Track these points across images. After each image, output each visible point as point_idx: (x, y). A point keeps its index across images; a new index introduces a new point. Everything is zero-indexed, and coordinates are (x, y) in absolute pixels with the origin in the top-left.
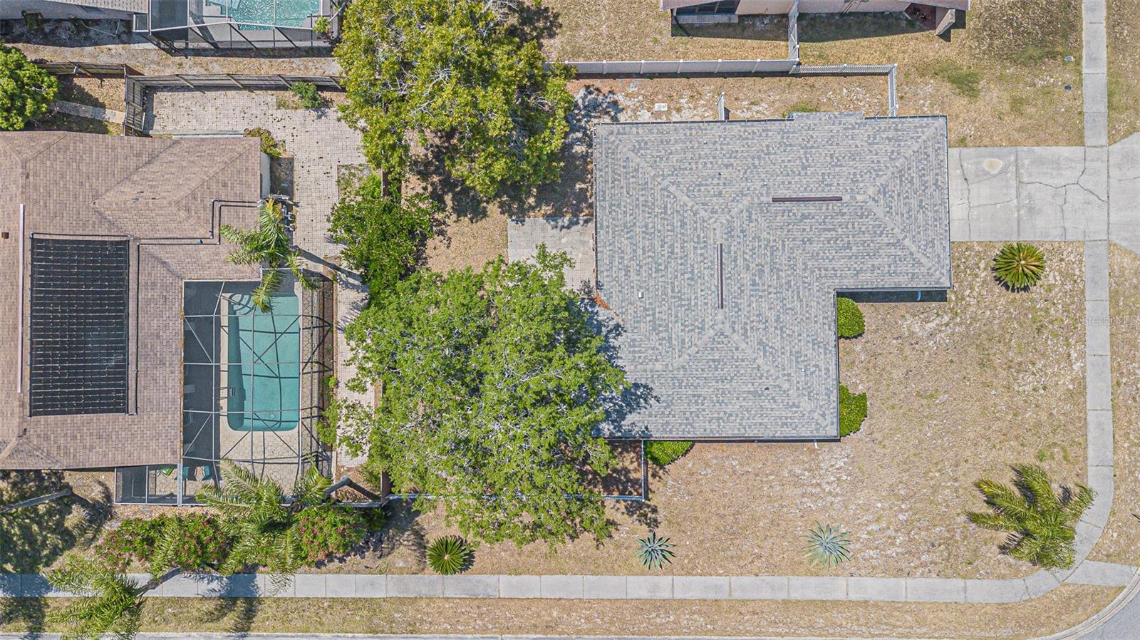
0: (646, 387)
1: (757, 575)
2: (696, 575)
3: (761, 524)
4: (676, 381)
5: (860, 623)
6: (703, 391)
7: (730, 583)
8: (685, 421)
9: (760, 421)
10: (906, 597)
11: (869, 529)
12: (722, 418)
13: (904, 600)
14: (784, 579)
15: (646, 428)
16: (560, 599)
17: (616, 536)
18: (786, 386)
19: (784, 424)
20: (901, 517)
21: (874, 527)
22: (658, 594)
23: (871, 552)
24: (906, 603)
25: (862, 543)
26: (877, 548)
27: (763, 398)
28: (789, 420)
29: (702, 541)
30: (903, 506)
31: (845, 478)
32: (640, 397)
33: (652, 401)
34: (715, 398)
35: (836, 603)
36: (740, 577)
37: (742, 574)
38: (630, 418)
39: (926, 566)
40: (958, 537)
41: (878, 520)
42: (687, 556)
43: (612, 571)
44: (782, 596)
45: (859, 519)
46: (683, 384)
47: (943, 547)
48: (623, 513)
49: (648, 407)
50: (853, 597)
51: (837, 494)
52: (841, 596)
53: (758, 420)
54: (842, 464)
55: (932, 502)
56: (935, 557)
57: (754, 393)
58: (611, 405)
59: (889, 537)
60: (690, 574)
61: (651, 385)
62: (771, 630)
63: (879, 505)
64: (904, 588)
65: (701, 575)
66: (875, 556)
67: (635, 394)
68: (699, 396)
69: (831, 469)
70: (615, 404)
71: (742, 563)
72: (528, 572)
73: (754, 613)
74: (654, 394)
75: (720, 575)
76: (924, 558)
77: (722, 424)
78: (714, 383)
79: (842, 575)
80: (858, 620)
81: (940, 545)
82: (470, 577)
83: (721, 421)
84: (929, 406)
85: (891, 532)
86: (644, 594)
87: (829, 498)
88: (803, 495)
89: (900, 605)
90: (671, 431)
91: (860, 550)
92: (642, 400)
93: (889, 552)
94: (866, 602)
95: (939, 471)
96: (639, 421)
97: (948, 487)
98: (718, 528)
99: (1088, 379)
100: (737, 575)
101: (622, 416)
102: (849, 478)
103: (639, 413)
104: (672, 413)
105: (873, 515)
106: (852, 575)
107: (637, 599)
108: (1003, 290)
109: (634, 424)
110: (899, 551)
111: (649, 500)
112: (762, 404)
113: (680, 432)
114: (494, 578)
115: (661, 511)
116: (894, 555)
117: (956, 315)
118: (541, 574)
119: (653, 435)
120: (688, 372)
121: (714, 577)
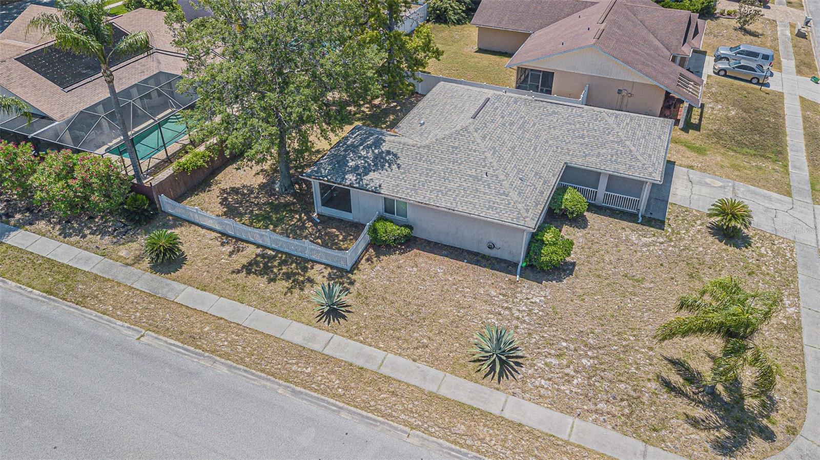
0: (395, 155)
1: (414, 360)
2: (355, 340)
3: (441, 321)
4: (418, 156)
5: (507, 445)
6: (435, 167)
7: (385, 358)
8: (412, 187)
9: (472, 200)
10: (570, 435)
11: (548, 360)
12: (441, 191)
13: (565, 438)
14: (441, 374)
15: (380, 186)
16: (221, 318)
17: (306, 291)
18: (502, 177)
19: (490, 207)
20: (584, 361)
21: (554, 361)
22: (310, 344)
23: (543, 382)
24: (567, 443)
25: (536, 370)
26: (550, 379)
27: (481, 183)
28: (496, 205)
29: (379, 317)
30: (590, 353)
31: (536, 311)
32: (387, 161)
33: (394, 167)
34: (443, 175)
35: (485, 414)
36: (397, 357)
37: (400, 354)
38: (372, 175)
39: (602, 414)
40: (645, 399)
41: (559, 356)
42: (358, 323)
43: (284, 314)
44: (431, 387)
45: (539, 348)
46: (423, 159)
47: (625, 403)
48: (324, 277)
49: (389, 170)
50: (507, 414)
51: (524, 321)
52: (496, 411)
53: (469, 199)
54: (538, 301)
55: (620, 359)
56: (615, 410)
57: (475, 178)
58: (363, 162)
59: (567, 375)
60: (351, 338)
61: (399, 155)
62: (403, 416)
63: (564, 344)
65: (361, 342)
66: (546, 386)
67: (384, 159)
68: (431, 170)
69: (525, 301)
70: (366, 162)
71: (405, 346)
72: (213, 291)
73: (393, 393)
74: (398, 161)
75: (380, 348)
77: (440, 196)
78: (446, 163)
79: (503, 391)
80: (504, 441)
81: (622, 400)
82: (164, 280)
83: (440, 193)
84: (634, 286)
86: (298, 340)
87: (515, 322)
88: (490, 312)
90: (398, 192)
91: (532, 376)
92: (387, 164)
93: (562, 388)
94: (520, 425)
95: (634, 336)
96: (377, 179)
97: (642, 353)
98: (399, 312)
99: (804, 324)
100: (396, 354)
101: (367, 171)
102: (541, 313)
103: (380, 173)
104: (406, 178)
105: (555, 350)
106: (514, 394)
107: (288, 342)
108: (717, 241)
109: (372, 179)
110: (574, 390)
111: (352, 274)
112: (479, 187)
113: (404, 195)
114: (183, 286)
115: (357, 285)
116: (568, 392)
117: (671, 240)
118: (222, 296)
119: (382, 192)
120: (430, 151)
121: (372, 348)
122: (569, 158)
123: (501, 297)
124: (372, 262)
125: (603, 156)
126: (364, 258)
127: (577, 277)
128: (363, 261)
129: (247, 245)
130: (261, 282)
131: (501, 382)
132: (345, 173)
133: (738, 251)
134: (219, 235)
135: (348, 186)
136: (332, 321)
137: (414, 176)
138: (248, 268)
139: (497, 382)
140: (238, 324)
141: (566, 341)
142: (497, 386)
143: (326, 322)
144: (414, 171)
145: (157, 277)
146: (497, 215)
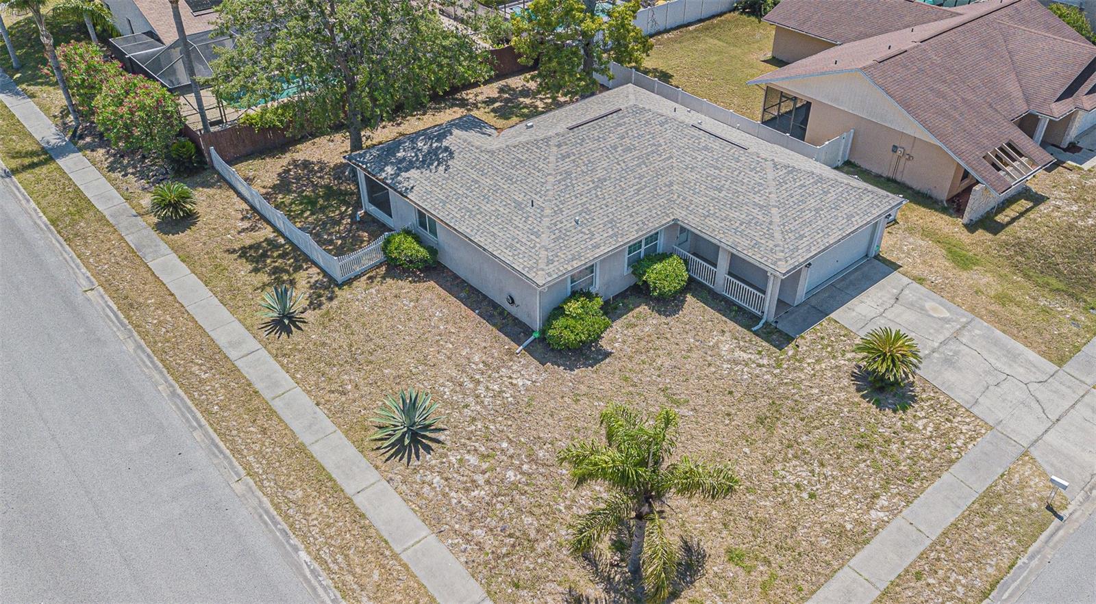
0: (451, 153)
1: (318, 404)
2: (277, 360)
3: (387, 371)
4: (475, 161)
5: (327, 531)
6: (485, 181)
7: (290, 390)
9: (496, 232)
10: (405, 550)
11: (467, 457)
12: (472, 211)
13: (398, 549)
14: (332, 427)
15: (413, 187)
16: (172, 295)
18: (548, 212)
19: (510, 246)
20: (510, 473)
21: (473, 460)
22: (230, 349)
23: (437, 479)
24: (395, 556)
25: (443, 463)
26: (447, 479)
27: (520, 212)
28: (518, 245)
29: (324, 344)
30: (526, 466)
31: (507, 395)
32: (438, 159)
33: (442, 168)
35: (337, 489)
36: (304, 394)
37: (309, 392)
38: (413, 173)
39: (468, 542)
40: (540, 547)
41: (485, 456)
42: (297, 344)
43: (235, 310)
44: (305, 438)
45: (470, 439)
46: (478, 166)
47: (511, 540)
48: (309, 282)
49: (434, 171)
50: (359, 500)
51: (483, 401)
52: (350, 490)
53: (495, 229)
54: (521, 384)
56: (490, 543)
57: (519, 205)
58: (413, 155)
59: (473, 481)
60: (276, 357)
61: (456, 155)
62: (251, 458)
63: (505, 445)
64: (417, 540)
65: (282, 365)
66: (435, 485)
67: (438, 156)
68: (477, 183)
69: (505, 379)
71: (324, 384)
72: (192, 264)
73: (264, 431)
74: (450, 163)
75: (294, 377)
76: (479, 533)
79: (381, 472)
80: (329, 526)
81: (510, 536)
82: (158, 240)
83: (468, 214)
85: (480, 479)
86: (223, 341)
87: (470, 399)
88: (451, 379)
89: (387, 553)
90: (425, 201)
91: (430, 468)
92: (436, 163)
93: (453, 494)
94: (362, 516)
96: (415, 179)
98: (351, 346)
99: (878, 538)
100: (305, 390)
101: (411, 166)
102: (510, 399)
103: (422, 172)
104: (444, 186)
105: (487, 448)
106: (390, 481)
107: (212, 340)
108: (853, 388)
109: (408, 178)
110: (463, 502)
111: (339, 289)
112: (514, 218)
113: (430, 206)
114: (169, 251)
115: (335, 303)
116: (454, 501)
117: (779, 366)
119: (409, 196)
120: (491, 159)
121: (287, 376)
122: (684, 213)
123: (481, 366)
124: (373, 282)
125: (730, 221)
126: (368, 275)
127: (596, 371)
128: (364, 278)
130: (243, 269)
131: (389, 462)
132: (386, 164)
133: (874, 409)
134: (249, 208)
136: (273, 333)
137: (455, 185)
139: (384, 459)
140: (182, 306)
141: (510, 441)
142: (379, 463)
143: (267, 333)
144: (459, 179)
145: (154, 234)
146: (511, 259)
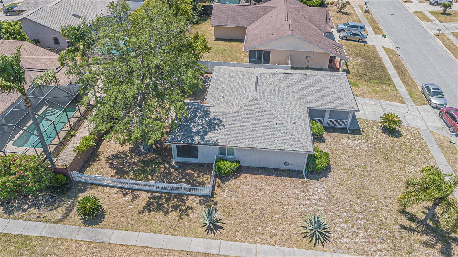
0: (219, 120)
1: (273, 245)
2: (235, 241)
3: (277, 216)
4: (233, 118)
6: (246, 124)
7: (256, 248)
8: (236, 138)
9: (273, 141)
11: (342, 226)
12: (254, 138)
14: (291, 250)
15: (217, 140)
16: (147, 247)
17: (191, 216)
18: (285, 124)
19: (285, 144)
20: (359, 221)
21: (344, 226)
22: (209, 250)
23: (345, 240)
25: (338, 233)
26: (348, 237)
27: (274, 129)
28: (288, 142)
29: (241, 222)
30: (360, 216)
31: (323, 198)
32: (216, 124)
34: (251, 128)
37: (264, 244)
38: (210, 135)
39: (382, 251)
40: (397, 236)
41: (346, 222)
42: (231, 230)
43: (184, 234)
45: (334, 220)
46: (237, 120)
47: (389, 241)
48: (197, 203)
49: (219, 130)
51: (320, 205)
53: (272, 140)
54: (321, 191)
55: (375, 216)
56: (386, 247)
57: (271, 127)
58: (201, 127)
59: (355, 232)
60: (232, 240)
61: (222, 119)
63: (345, 214)
65: (239, 241)
66: (348, 242)
67: (214, 123)
68: (244, 126)
69: (315, 193)
70: (203, 127)
71: (264, 237)
72: (132, 229)
74: (222, 123)
75: (251, 243)
76: (379, 246)
77: (254, 141)
78: (251, 120)
79: (328, 251)
81: (387, 240)
82: (96, 229)
83: (254, 140)
84: (363, 171)
85: (355, 230)
86: (201, 250)
87: (315, 207)
88: (300, 204)
90: (229, 143)
91: (338, 238)
92: (216, 126)
93: (356, 240)
95: (376, 200)
96: (214, 137)
97: (384, 209)
98: (251, 216)
100: (261, 244)
101: (206, 133)
102: (326, 198)
103: (214, 132)
104: (231, 134)
105: (343, 219)
106: (334, 251)
107: (196, 252)
108: (388, 136)
109: (211, 138)
110: (362, 241)
111: (214, 198)
112: (274, 132)
113: (233, 144)
114: (112, 231)
115: (219, 204)
116: (360, 242)
117: (368, 141)
118: (140, 232)
119: (220, 145)
120: (240, 115)
121: (247, 244)
122: (308, 104)
123: (302, 193)
124: (221, 188)
125: (326, 100)
126: (216, 186)
127: (334, 172)
128: (216, 188)
129: (140, 192)
130: (160, 215)
131: (324, 246)
132: (192, 137)
133: (398, 139)
134: (119, 189)
135: (196, 144)
136: (215, 232)
137: (235, 131)
138: (148, 208)
139: (322, 246)
140: (159, 249)
141: (345, 212)
142: (324, 249)
143: (212, 234)
144: (234, 128)
145: (90, 228)
146: (291, 148)
